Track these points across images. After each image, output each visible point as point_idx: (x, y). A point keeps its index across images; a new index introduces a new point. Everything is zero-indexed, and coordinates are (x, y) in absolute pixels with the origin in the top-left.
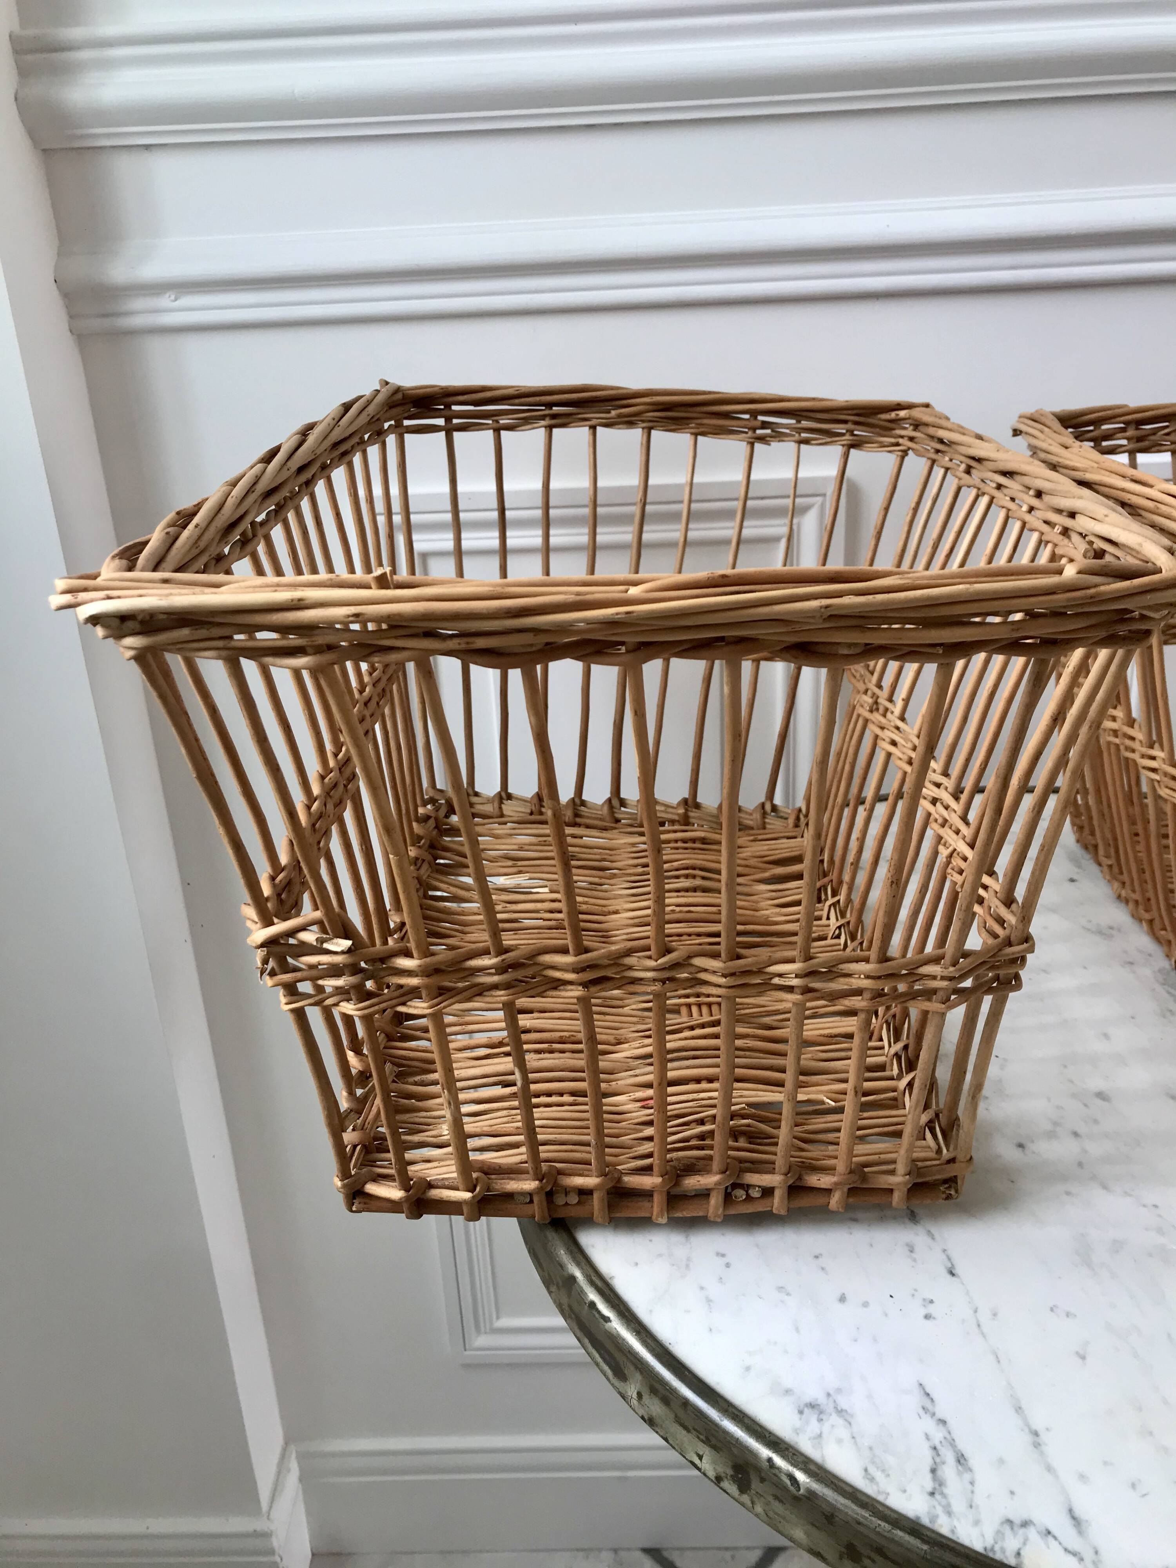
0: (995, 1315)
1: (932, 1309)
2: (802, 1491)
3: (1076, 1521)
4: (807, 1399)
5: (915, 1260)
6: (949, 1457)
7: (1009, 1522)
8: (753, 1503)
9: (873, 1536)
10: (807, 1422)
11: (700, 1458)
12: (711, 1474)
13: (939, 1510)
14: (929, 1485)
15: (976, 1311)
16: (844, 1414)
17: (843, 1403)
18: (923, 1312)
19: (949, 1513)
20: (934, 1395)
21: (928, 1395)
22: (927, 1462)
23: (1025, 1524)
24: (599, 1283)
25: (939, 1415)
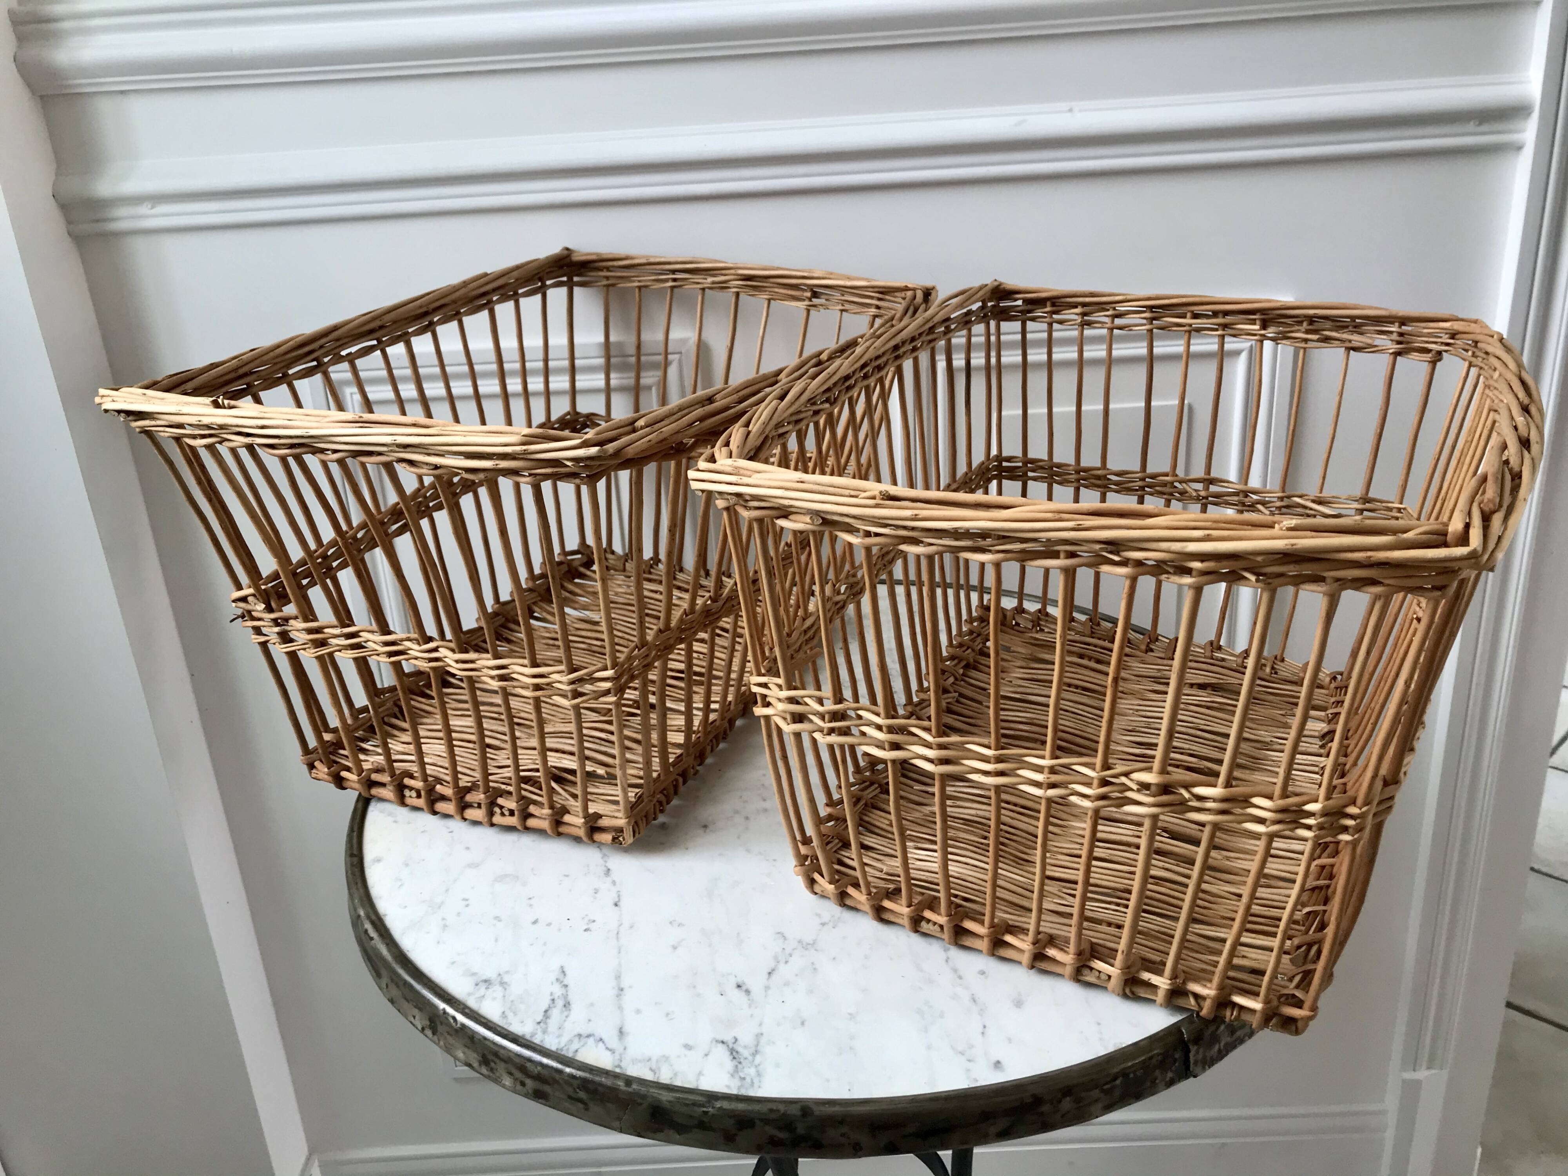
0: (631, 927)
1: (591, 926)
2: (459, 1025)
3: (621, 1032)
4: (484, 978)
5: (595, 898)
6: (560, 1003)
7: (580, 1036)
8: (439, 1040)
9: (492, 1046)
10: (478, 990)
11: (414, 1017)
12: (420, 1028)
13: (539, 1032)
14: (539, 1017)
15: (620, 925)
16: (505, 986)
17: (506, 978)
18: (585, 927)
19: (544, 1032)
20: (567, 972)
21: (563, 972)
22: (545, 1007)
23: (588, 1036)
24: (374, 918)
25: (565, 983)
